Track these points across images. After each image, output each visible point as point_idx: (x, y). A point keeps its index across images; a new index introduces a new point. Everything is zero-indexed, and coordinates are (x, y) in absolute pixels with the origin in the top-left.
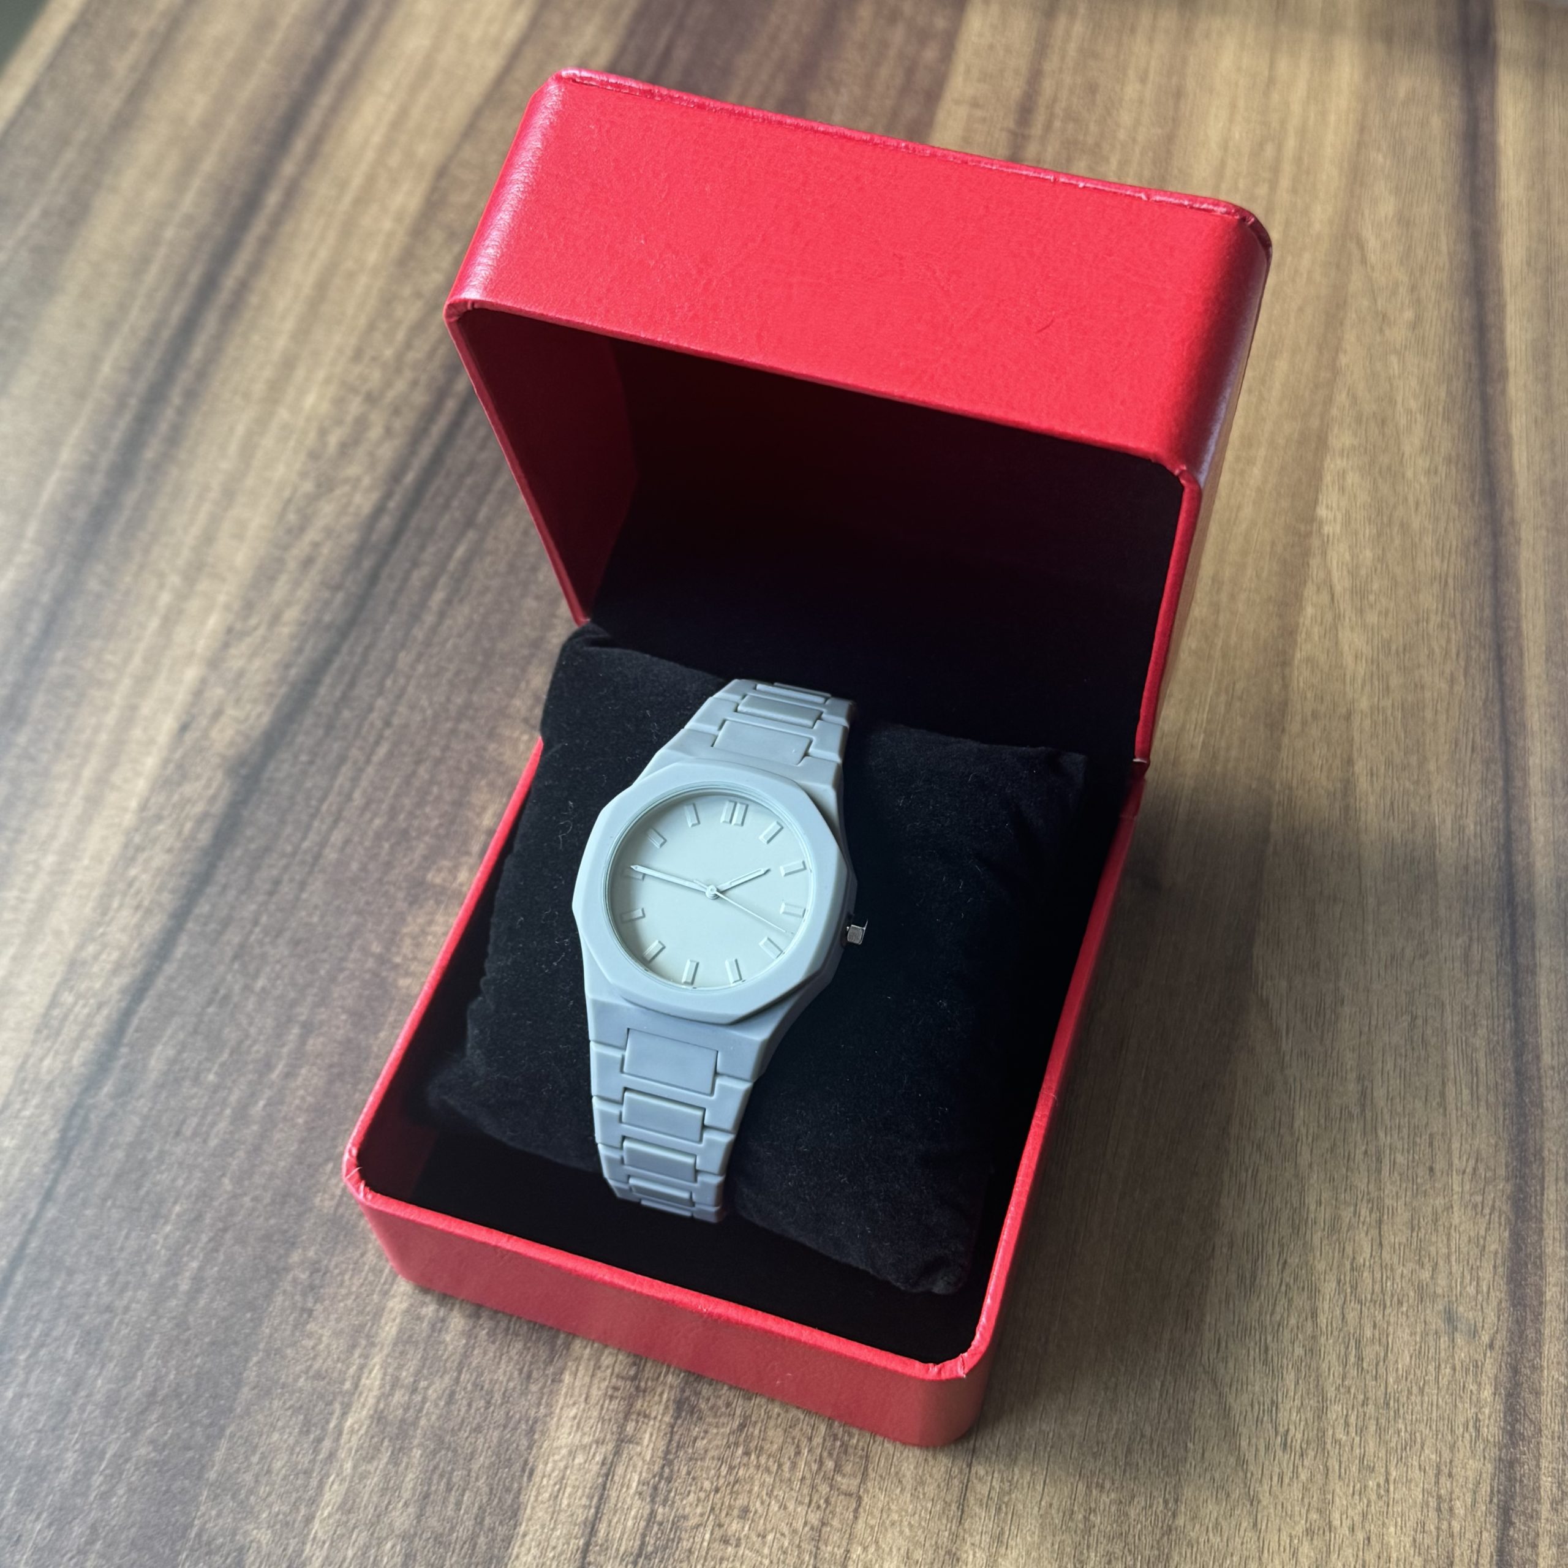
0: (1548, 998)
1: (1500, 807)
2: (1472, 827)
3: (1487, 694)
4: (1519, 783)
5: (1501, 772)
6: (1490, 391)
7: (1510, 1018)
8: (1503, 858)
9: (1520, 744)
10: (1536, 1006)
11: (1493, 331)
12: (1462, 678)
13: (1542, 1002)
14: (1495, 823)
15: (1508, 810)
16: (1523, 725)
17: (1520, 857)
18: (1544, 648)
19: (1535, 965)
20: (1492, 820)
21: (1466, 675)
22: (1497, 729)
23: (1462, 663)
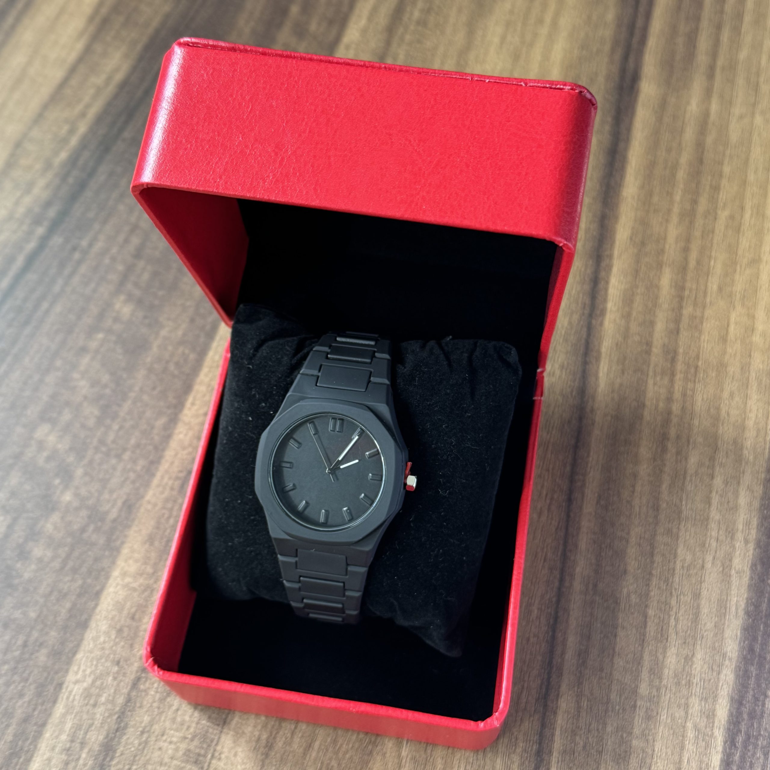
0: (561, 730)
1: (554, 599)
2: (536, 611)
3: (559, 523)
4: (567, 584)
5: (558, 576)
6: (594, 322)
7: (536, 742)
8: (550, 634)
9: (572, 558)
10: (553, 735)
11: (602, 283)
12: (546, 512)
13: (557, 733)
14: (549, 610)
15: (558, 601)
16: (576, 546)
17: (560, 634)
18: (596, 495)
19: (557, 707)
20: (548, 608)
21: (549, 509)
22: (561, 548)
23: (548, 501)
